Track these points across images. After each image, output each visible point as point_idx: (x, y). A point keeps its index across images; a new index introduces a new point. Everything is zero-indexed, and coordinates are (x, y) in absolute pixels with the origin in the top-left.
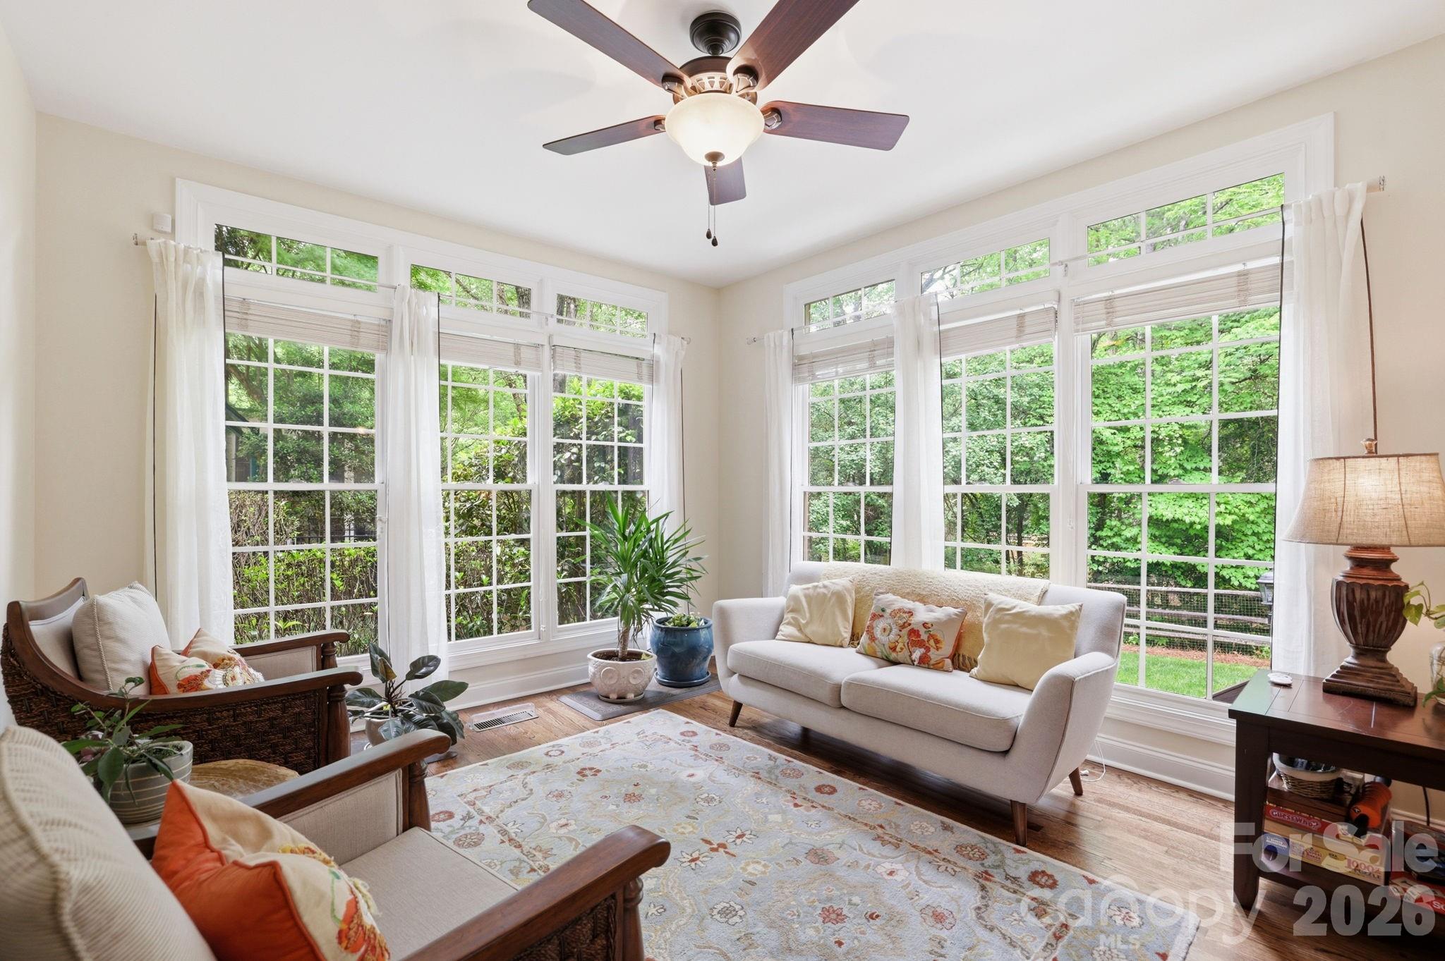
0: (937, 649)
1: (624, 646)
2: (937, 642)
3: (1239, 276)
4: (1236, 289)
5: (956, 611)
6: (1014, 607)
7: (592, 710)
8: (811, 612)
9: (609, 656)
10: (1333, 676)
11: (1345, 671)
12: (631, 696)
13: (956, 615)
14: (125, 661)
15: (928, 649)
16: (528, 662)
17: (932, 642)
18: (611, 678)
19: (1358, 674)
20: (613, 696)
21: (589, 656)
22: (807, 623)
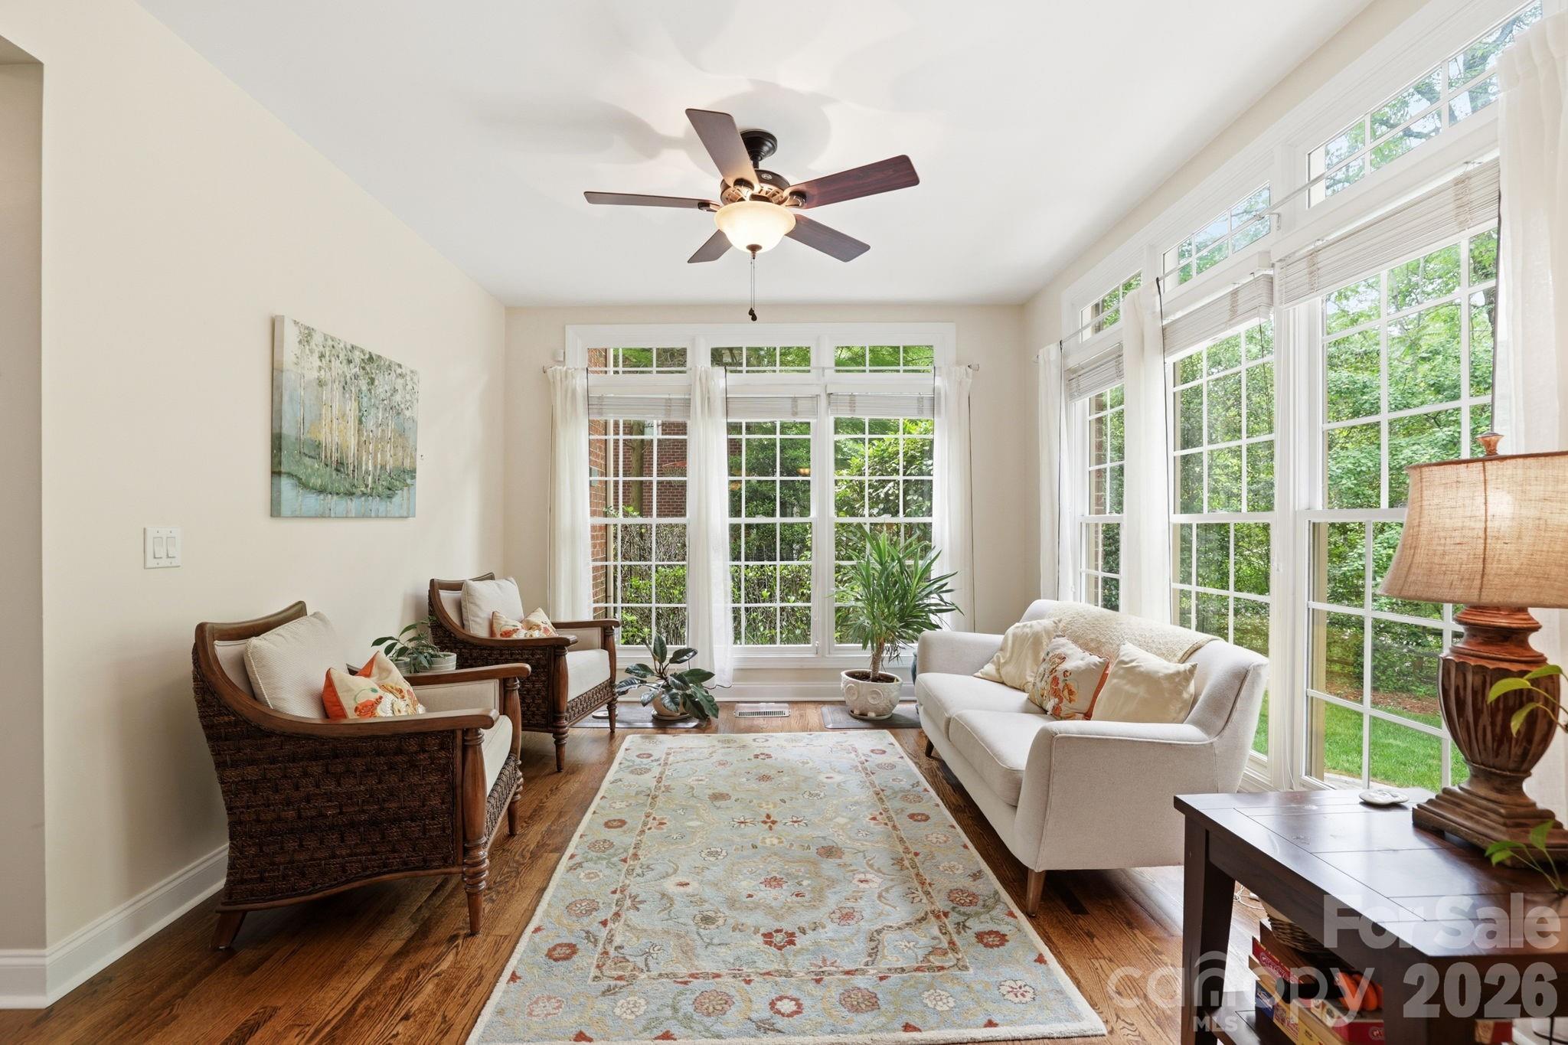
0: (1070, 701)
1: (875, 668)
2: (1071, 692)
3: (1456, 184)
4: (1452, 206)
5: (1101, 660)
6: (1132, 661)
7: (842, 718)
8: (1012, 653)
9: (864, 676)
10: (1430, 802)
11: (1447, 797)
12: (872, 715)
13: (1095, 665)
14: (478, 617)
15: (1061, 701)
16: (802, 672)
17: (1066, 692)
18: (873, 698)
19: (1458, 805)
20: (857, 712)
21: (843, 674)
22: (1005, 663)
